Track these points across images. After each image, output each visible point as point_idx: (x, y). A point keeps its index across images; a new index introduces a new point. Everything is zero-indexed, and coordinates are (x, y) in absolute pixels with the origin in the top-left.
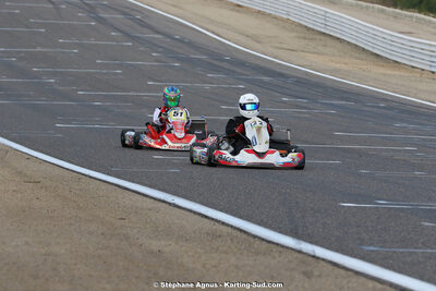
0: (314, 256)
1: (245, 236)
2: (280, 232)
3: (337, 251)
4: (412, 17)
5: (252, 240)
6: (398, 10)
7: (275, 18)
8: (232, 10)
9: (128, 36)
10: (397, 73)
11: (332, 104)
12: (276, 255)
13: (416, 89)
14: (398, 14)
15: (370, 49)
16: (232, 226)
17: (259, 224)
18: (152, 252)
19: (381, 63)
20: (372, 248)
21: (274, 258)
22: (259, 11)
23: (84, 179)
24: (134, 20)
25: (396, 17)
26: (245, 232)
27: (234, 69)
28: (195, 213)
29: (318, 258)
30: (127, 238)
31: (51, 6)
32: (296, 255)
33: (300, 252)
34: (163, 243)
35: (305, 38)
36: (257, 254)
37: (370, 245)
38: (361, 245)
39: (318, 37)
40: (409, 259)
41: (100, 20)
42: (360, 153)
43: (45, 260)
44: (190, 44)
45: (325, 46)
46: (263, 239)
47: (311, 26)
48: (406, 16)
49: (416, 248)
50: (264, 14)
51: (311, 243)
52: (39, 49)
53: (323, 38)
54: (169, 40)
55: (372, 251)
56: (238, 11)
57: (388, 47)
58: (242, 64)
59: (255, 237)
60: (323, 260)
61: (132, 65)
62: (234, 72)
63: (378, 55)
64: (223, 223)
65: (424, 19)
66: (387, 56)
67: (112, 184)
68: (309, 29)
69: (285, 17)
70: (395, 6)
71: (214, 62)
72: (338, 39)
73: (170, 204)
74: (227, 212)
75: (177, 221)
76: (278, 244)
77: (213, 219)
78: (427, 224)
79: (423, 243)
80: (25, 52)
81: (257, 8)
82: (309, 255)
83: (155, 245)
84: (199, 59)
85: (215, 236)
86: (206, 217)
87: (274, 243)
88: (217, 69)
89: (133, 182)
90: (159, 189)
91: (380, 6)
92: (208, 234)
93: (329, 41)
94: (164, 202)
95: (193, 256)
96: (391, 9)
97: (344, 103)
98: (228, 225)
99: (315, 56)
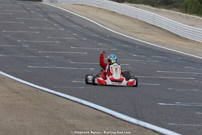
0: (145, 128)
1: (113, 118)
2: (130, 116)
3: (156, 125)
4: (194, 18)
5: (116, 120)
6: (187, 15)
7: (131, 18)
8: (111, 14)
9: (62, 26)
10: (187, 44)
11: (156, 58)
12: (128, 127)
13: (196, 51)
14: (188, 16)
15: (174, 32)
16: (107, 113)
17: (120, 113)
18: (70, 125)
19: (179, 39)
20: (172, 124)
21: (127, 128)
22: (123, 15)
23: (40, 91)
24: (65, 18)
25: (187, 18)
26: (113, 116)
27: (111, 41)
28: (91, 107)
29: (147, 128)
30: (59, 119)
31: (26, 12)
32: (137, 127)
33: (139, 125)
34: (75, 121)
35: (144, 27)
36: (119, 126)
37: (171, 123)
38: (167, 122)
39: (150, 27)
40: (189, 129)
41: (49, 18)
42: (169, 80)
43: (20, 128)
44: (91, 30)
45: (154, 31)
46: (122, 120)
47: (147, 22)
48: (191, 17)
49: (193, 124)
50: (125, 16)
51: (144, 121)
52: (21, 31)
53: (152, 27)
54: (81, 28)
55: (172, 125)
56: (114, 15)
57: (183, 32)
58: (115, 39)
59: (118, 118)
60: (149, 129)
61: (64, 39)
62: (111, 42)
63: (178, 36)
64: (104, 112)
65: (199, 19)
66: (183, 36)
67: (53, 94)
68: (146, 23)
69: (135, 17)
70: (186, 13)
71: (102, 38)
72: (160, 28)
73: (79, 103)
74: (105, 107)
75: (82, 111)
76: (129, 122)
77: (99, 110)
78: (198, 113)
79: (196, 122)
80: (15, 33)
81: (123, 14)
82: (143, 127)
83: (71, 122)
84: (95, 37)
85: (99, 118)
86: (96, 109)
87: (127, 121)
88: (104, 42)
89: (63, 93)
90: (75, 96)
91: (179, 13)
92: (96, 117)
93: (155, 29)
94: (76, 102)
95: (89, 127)
96: (185, 14)
97: (162, 57)
98: (106, 113)
99: (149, 35)
